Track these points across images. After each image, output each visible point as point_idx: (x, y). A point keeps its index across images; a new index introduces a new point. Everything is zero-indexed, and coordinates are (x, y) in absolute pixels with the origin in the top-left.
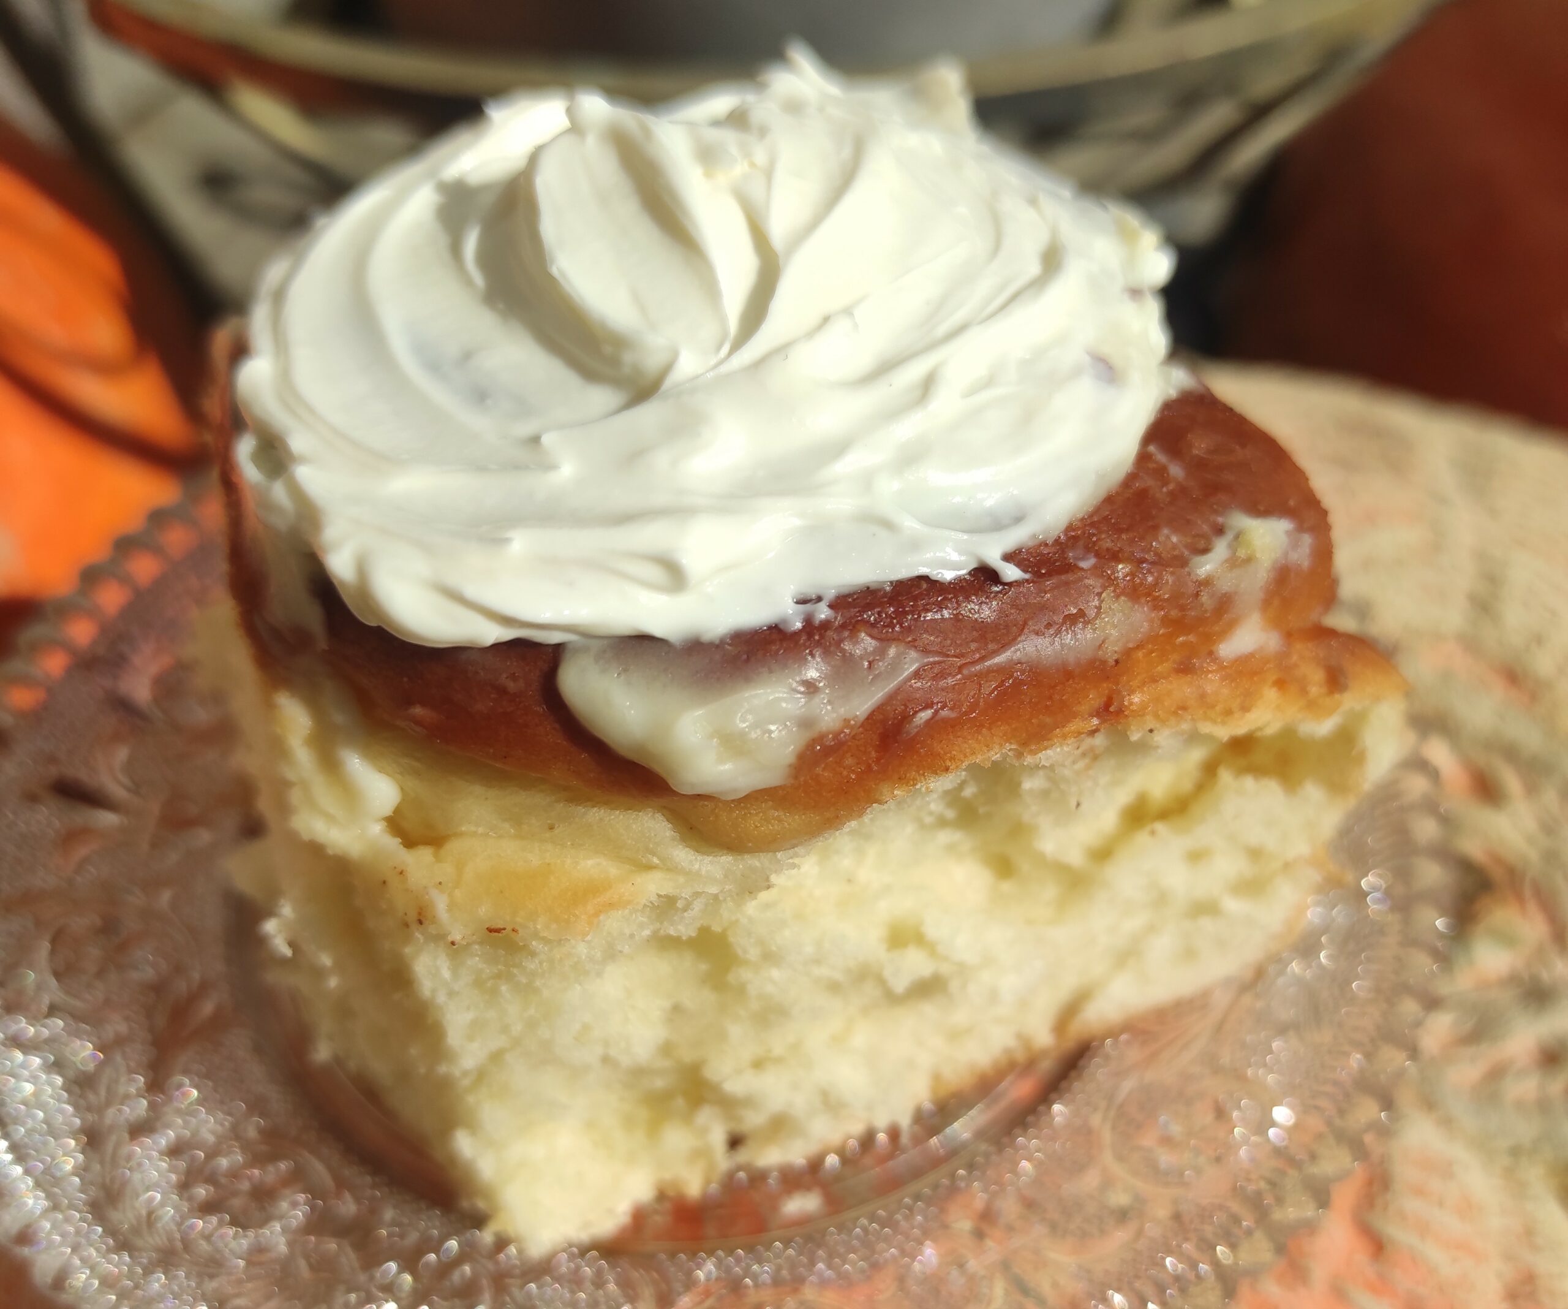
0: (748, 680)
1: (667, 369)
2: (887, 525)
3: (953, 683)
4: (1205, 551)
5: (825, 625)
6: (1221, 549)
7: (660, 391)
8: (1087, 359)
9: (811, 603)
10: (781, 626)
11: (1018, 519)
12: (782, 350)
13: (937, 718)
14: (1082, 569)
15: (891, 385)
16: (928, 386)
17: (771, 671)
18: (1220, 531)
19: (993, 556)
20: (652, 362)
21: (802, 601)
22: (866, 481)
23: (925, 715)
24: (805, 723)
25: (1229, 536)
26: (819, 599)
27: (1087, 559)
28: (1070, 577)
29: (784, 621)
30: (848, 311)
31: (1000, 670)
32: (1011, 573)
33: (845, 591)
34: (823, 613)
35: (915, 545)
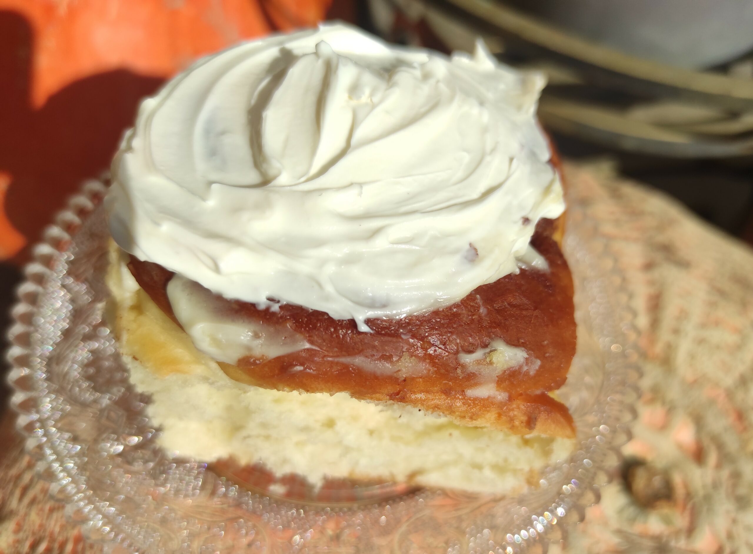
0: (233, 321)
1: (275, 178)
2: (320, 285)
3: (318, 361)
4: (470, 352)
5: (274, 314)
6: (479, 354)
7: (267, 186)
8: (468, 247)
9: (274, 302)
10: (256, 306)
11: (384, 306)
12: (321, 191)
13: (305, 371)
14: (402, 338)
15: (360, 226)
16: (375, 233)
17: (244, 322)
18: (485, 346)
19: (360, 317)
20: (272, 172)
21: (271, 299)
22: (323, 263)
23: (299, 368)
24: (249, 348)
25: (487, 350)
26: (278, 302)
27: (408, 335)
28: (394, 339)
29: (258, 304)
30: (361, 185)
31: (343, 364)
32: (363, 328)
33: (291, 304)
34: (275, 308)
35: (327, 298)
